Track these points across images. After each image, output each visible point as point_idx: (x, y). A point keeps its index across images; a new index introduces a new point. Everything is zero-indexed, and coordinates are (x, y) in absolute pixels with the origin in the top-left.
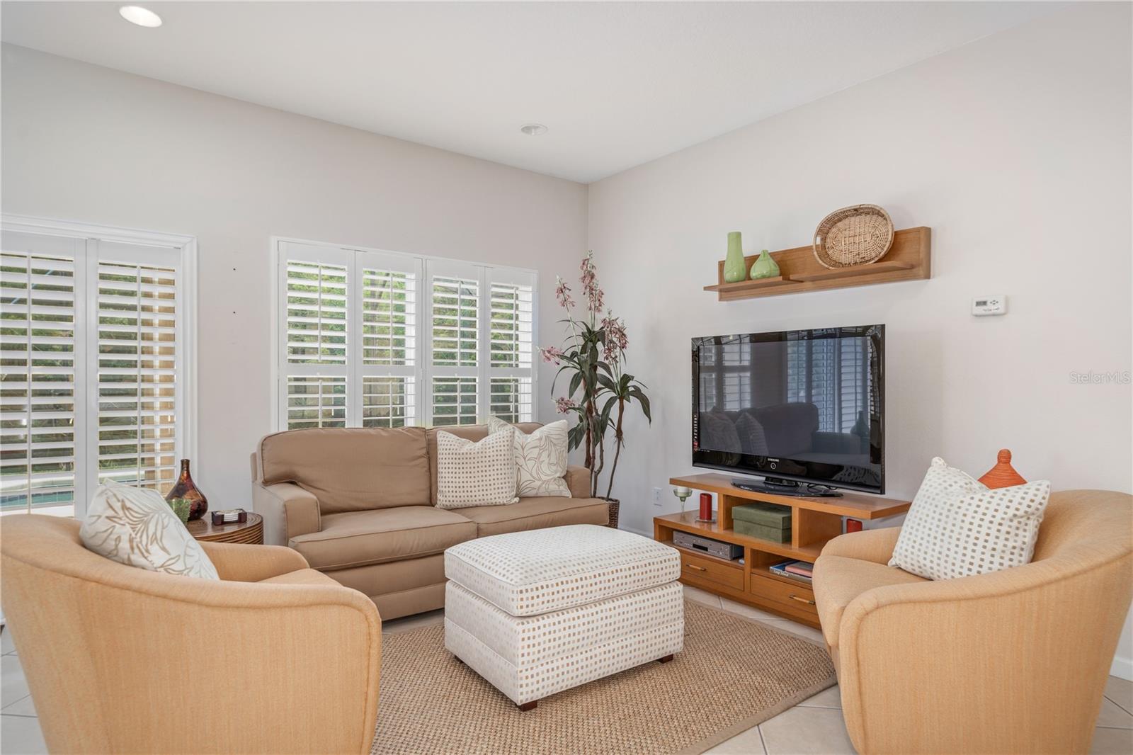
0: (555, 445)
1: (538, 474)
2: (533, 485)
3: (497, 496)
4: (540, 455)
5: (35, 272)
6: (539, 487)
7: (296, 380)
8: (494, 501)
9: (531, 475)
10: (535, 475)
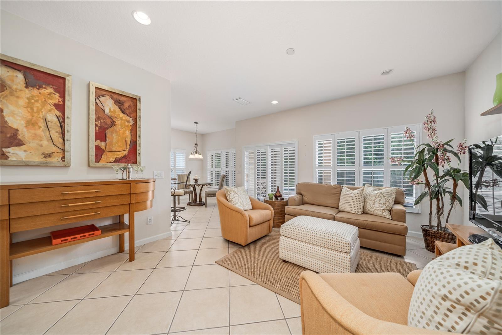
0: (384, 196)
1: (373, 206)
2: (371, 210)
3: (352, 210)
4: (375, 199)
5: (275, 152)
6: (373, 211)
7: (320, 171)
8: (351, 212)
9: (370, 206)
10: (372, 207)
